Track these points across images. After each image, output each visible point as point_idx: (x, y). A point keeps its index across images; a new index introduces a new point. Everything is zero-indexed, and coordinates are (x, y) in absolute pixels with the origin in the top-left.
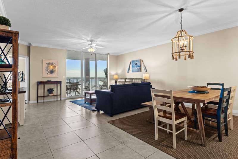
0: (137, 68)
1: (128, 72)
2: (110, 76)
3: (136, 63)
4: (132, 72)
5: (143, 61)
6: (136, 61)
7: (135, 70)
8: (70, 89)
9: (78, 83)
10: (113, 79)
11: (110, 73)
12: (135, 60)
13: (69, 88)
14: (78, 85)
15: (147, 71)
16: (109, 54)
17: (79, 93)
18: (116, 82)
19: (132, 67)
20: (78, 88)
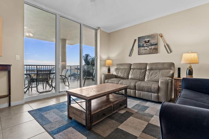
0: (150, 47)
1: (130, 55)
2: (100, 60)
3: (147, 40)
4: (139, 54)
5: (164, 35)
6: (149, 36)
7: (144, 51)
8: (35, 81)
9: (50, 71)
10: (105, 65)
11: (100, 57)
12: (146, 36)
13: (34, 79)
14: (50, 73)
15: (171, 52)
16: (99, 28)
17: (52, 85)
18: (109, 70)
19: (139, 46)
20: (50, 78)
